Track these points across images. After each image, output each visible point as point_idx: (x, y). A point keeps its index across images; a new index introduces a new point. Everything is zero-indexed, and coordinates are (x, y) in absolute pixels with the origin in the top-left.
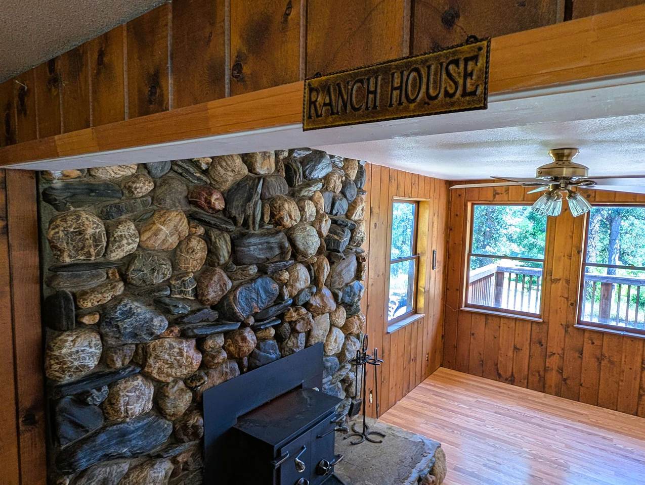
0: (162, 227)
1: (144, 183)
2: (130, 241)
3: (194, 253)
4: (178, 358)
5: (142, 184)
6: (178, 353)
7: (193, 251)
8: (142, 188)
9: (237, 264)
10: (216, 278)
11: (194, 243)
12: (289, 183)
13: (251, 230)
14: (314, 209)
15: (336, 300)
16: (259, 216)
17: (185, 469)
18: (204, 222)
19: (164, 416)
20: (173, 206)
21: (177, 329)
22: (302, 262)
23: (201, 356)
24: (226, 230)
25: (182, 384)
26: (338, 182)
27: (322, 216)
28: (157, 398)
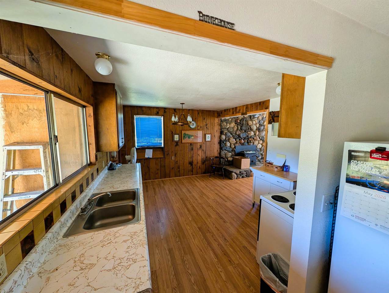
2: (229, 126)
6: (233, 140)
8: (230, 120)
9: (241, 130)
10: (238, 131)
11: (235, 126)
12: (250, 118)
13: (243, 125)
14: (255, 122)
15: (260, 139)
16: (245, 123)
17: (233, 155)
18: (237, 124)
19: (231, 148)
20: (233, 122)
21: (233, 137)
22: (253, 131)
23: (236, 141)
24: (240, 125)
25: (233, 144)
26: (260, 118)
27: (257, 124)
28: (230, 145)
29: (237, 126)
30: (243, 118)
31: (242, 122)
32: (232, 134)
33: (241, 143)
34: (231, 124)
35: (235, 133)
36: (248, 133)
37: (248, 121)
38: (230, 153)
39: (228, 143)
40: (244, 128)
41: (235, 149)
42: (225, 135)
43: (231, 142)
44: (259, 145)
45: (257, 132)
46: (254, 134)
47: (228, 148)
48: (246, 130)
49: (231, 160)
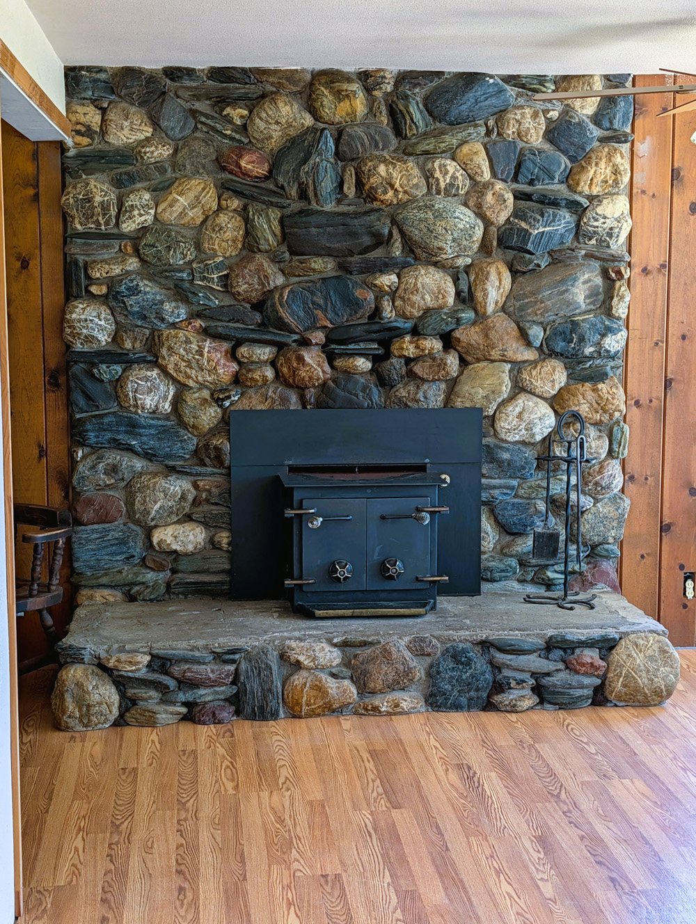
0: (179, 198)
1: (156, 147)
2: (143, 212)
3: (222, 232)
4: (197, 357)
5: (153, 148)
6: (197, 351)
7: (221, 229)
8: (152, 152)
9: (293, 252)
10: (252, 266)
11: (223, 219)
12: (398, 132)
13: (314, 206)
14: (460, 174)
15: (529, 344)
16: (327, 184)
17: (207, 501)
18: (238, 194)
19: (185, 426)
20: (196, 172)
21: (198, 323)
22: (435, 264)
23: (234, 367)
24: (271, 204)
25: (206, 394)
26: (528, 123)
27: (487, 186)
28: (177, 402)
29: (244, 212)
30: (307, 133)
31: (297, 171)
32: (190, 295)
33: (294, 380)
34: (170, 198)
35: (216, 280)
36: (375, 286)
37: (370, 164)
38: (170, 481)
39: (147, 379)
40: (321, 230)
41: (221, 441)
42: (104, 299)
43: (182, 368)
44: (520, 413)
45: (493, 276)
46: (451, 300)
47: (150, 426)
48: (351, 254)
49: (190, 548)
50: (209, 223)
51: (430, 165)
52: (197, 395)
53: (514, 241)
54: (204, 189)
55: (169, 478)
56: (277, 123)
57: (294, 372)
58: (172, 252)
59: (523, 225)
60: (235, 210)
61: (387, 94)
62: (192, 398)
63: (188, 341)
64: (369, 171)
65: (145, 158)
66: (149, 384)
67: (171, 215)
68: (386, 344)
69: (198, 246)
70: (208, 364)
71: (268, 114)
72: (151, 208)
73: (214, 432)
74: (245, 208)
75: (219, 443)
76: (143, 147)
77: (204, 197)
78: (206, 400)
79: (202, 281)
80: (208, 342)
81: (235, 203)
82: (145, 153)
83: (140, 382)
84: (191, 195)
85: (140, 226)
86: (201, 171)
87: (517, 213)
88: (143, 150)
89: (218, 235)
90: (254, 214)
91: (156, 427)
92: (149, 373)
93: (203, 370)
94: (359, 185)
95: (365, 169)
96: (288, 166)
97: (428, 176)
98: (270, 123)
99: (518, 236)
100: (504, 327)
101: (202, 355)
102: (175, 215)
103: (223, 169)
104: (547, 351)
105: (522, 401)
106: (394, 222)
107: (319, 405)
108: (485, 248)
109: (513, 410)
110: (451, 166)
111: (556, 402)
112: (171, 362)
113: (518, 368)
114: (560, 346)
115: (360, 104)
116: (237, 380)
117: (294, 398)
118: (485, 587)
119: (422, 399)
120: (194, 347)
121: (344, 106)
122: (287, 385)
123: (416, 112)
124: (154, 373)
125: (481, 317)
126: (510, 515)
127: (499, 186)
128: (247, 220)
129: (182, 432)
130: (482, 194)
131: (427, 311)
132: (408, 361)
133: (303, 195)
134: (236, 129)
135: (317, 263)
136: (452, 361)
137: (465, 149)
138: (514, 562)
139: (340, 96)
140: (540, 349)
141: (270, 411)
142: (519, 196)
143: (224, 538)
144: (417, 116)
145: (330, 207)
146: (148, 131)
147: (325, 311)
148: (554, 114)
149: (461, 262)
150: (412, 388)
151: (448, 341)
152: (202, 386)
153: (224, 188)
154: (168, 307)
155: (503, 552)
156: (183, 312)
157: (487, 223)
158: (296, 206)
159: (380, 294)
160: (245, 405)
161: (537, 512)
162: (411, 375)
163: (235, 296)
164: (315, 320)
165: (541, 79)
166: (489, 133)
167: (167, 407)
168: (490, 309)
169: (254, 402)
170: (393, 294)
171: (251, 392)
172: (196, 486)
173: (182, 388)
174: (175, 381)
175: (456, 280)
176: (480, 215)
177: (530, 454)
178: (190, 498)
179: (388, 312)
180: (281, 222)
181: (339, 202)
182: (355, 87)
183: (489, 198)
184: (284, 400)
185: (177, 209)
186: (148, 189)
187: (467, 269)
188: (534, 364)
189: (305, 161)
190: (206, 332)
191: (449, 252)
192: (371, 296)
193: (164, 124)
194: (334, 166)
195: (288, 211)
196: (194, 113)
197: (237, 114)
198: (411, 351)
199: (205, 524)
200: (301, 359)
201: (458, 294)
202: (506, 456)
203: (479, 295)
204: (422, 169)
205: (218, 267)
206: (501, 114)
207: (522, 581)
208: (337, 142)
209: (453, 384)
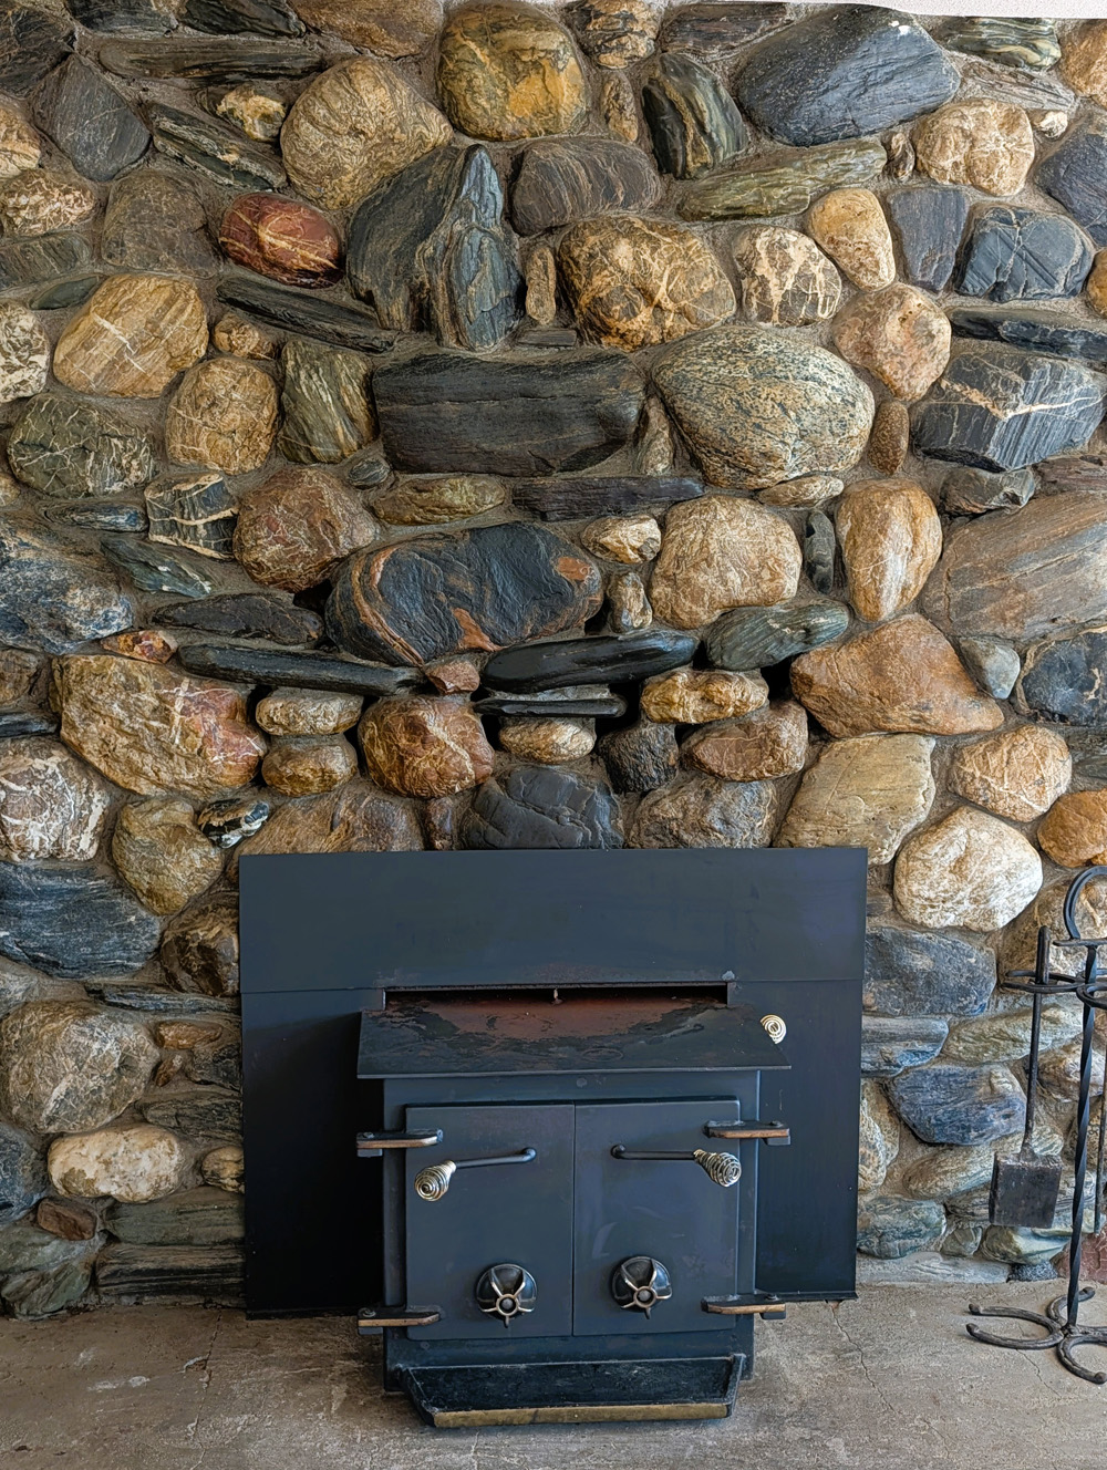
0: (107, 325)
1: (46, 194)
2: (16, 362)
3: (216, 410)
4: (155, 724)
5: (38, 197)
6: (155, 710)
7: (213, 404)
8: (36, 208)
9: (399, 464)
10: (294, 498)
11: (219, 378)
12: (665, 161)
13: (451, 346)
14: (820, 268)
15: (982, 690)
16: (484, 292)
17: (184, 1073)
18: (258, 313)
19: (131, 891)
20: (151, 261)
21: (162, 638)
22: (755, 495)
23: (254, 746)
24: (341, 341)
25: (181, 812)
26: (993, 140)
27: (886, 299)
28: (111, 832)
29: (272, 362)
30: (432, 159)
31: (405, 254)
32: (136, 569)
33: (401, 778)
34: (85, 325)
35: (202, 532)
36: (605, 548)
37: (592, 239)
38: (92, 1027)
39: (32, 778)
40: (469, 408)
41: (216, 930)
43: (120, 751)
44: (960, 861)
45: (899, 527)
46: (791, 583)
47: (44, 893)
48: (545, 468)
49: (143, 1190)
50: (186, 387)
51: (744, 246)
52: (158, 816)
53: (953, 438)
54: (169, 303)
55: (91, 1020)
56: (356, 132)
57: (401, 759)
58: (90, 461)
59: (976, 397)
60: (251, 356)
61: (637, 64)
62: (143, 826)
63: (132, 686)
64: (592, 256)
65: (18, 221)
66: (37, 790)
67: (86, 368)
68: (630, 690)
69: (159, 446)
70: (183, 740)
71: (330, 110)
72: (37, 352)
73: (202, 906)
74: (277, 352)
75: (211, 935)
76: (11, 194)
77: (172, 322)
78: (180, 828)
79: (168, 533)
80: (185, 686)
81: (252, 338)
82: (17, 209)
83: (13, 786)
84: (138, 317)
85: (10, 397)
86: (164, 256)
87: (958, 369)
88: (11, 202)
89: (207, 418)
90: (297, 367)
91: (60, 893)
92: (38, 763)
93: (171, 756)
94: (566, 294)
95: (580, 253)
96: (385, 243)
97: (740, 272)
98: (337, 133)
99: (964, 426)
100: (923, 648)
101: (167, 720)
102: (97, 369)
103: (222, 252)
104: (1027, 709)
105: (965, 830)
106: (652, 388)
107: (467, 840)
108: (878, 455)
109: (943, 851)
110: (799, 248)
111: (1045, 833)
112: (91, 737)
113: (952, 749)
114: (1060, 696)
115: (567, 85)
116: (258, 778)
117: (401, 821)
118: (866, 1271)
119: (718, 826)
120: (148, 699)
121: (528, 92)
122: (388, 789)
123: (711, 106)
124: (53, 762)
125: (863, 625)
126: (929, 1103)
127: (917, 299)
128: (281, 383)
129: (123, 904)
130: (876, 320)
131: (732, 611)
132: (684, 731)
133: (423, 319)
134: (253, 149)
135: (460, 492)
136: (792, 732)
137: (835, 205)
138: (934, 1213)
139: (516, 64)
140: (1010, 703)
141: (343, 856)
142: (963, 328)
143: (228, 1163)
144: (714, 118)
145: (491, 350)
146: (28, 155)
147: (477, 609)
148: (1057, 121)
149: (820, 489)
150: (692, 797)
151: (782, 682)
152: (173, 794)
153: (228, 302)
154: (78, 599)
155: (908, 1184)
156: (119, 613)
157: (884, 391)
158: (409, 347)
159: (615, 568)
160: (278, 840)
161: (996, 1097)
162: (690, 763)
163: (252, 570)
164: (453, 631)
165: (1027, 28)
166: (892, 167)
167: (86, 844)
168: (889, 605)
169: (305, 834)
170: (649, 567)
171: (295, 808)
172: (158, 1040)
173: (123, 800)
174: (105, 780)
175: (805, 534)
176: (869, 372)
177: (980, 958)
178: (145, 1065)
179: (635, 613)
180: (368, 387)
181: (515, 337)
182: (556, 40)
183: (892, 329)
184: (378, 827)
185: (103, 352)
186: (28, 304)
187: (833, 507)
188: (992, 738)
189: (425, 231)
190: (178, 661)
191: (791, 465)
192: (592, 574)
193: (66, 135)
194: (503, 246)
195: (385, 361)
196: (144, 109)
197: (254, 107)
198: (690, 708)
199: (180, 1131)
200: (417, 729)
201: (809, 568)
202: (921, 962)
203: (862, 571)
204: (725, 255)
205: (208, 499)
206: (923, 120)
207: (952, 1255)
208: (511, 182)
209: (794, 788)
